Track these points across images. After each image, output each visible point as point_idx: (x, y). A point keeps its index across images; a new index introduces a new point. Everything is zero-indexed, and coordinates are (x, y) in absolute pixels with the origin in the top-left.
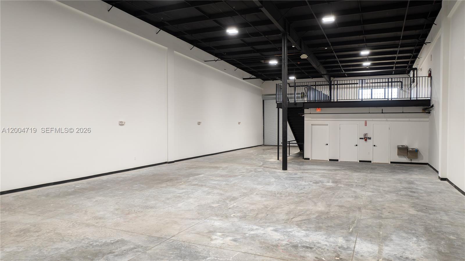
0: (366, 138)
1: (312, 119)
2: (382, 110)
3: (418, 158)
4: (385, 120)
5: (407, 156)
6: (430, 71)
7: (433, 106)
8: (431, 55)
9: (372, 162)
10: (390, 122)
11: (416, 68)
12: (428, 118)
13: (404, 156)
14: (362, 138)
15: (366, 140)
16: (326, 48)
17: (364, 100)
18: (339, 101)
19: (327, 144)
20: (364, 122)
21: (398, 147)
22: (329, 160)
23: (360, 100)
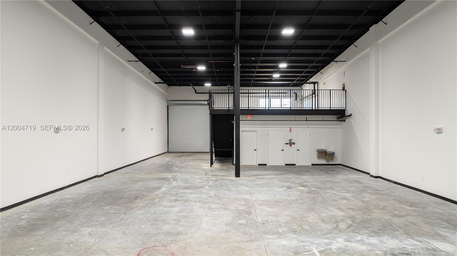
0: (291, 143)
2: (306, 118)
3: (333, 160)
4: (307, 126)
5: (325, 158)
6: (344, 85)
7: (351, 115)
8: (344, 72)
9: (296, 165)
10: (311, 128)
11: (317, 82)
12: (341, 125)
13: (322, 158)
14: (287, 144)
15: (291, 145)
16: (253, 58)
17: (292, 109)
18: (270, 109)
19: (255, 150)
20: (289, 128)
21: (317, 151)
22: (258, 165)
23: (289, 109)
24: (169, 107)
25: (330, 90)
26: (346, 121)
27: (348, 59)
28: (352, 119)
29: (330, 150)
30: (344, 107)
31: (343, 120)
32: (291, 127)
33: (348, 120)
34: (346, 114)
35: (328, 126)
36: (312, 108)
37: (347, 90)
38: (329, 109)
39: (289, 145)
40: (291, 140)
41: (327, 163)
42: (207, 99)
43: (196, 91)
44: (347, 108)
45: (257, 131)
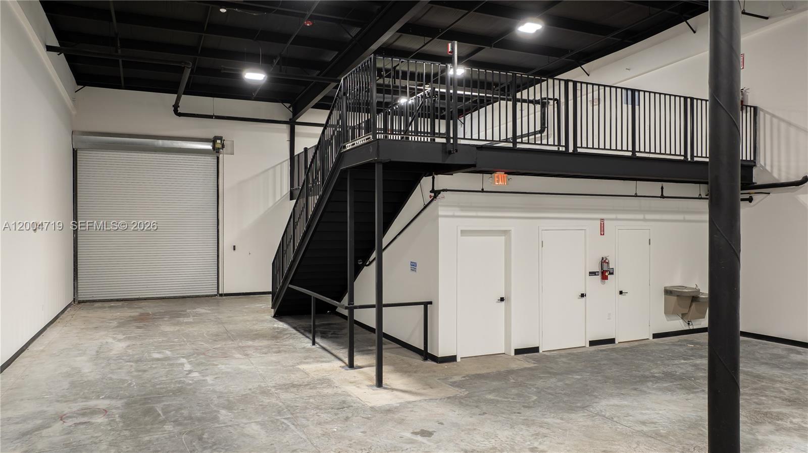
0: (604, 272)
1: (462, 210)
2: (662, 188)
4: (641, 216)
5: (682, 312)
7: (804, 181)
9: (616, 342)
10: (651, 223)
13: (677, 314)
14: (595, 273)
15: (604, 278)
17: (638, 155)
18: (579, 150)
19: (502, 299)
20: (599, 222)
21: (668, 292)
22: (513, 353)
23: (630, 154)
24: (79, 153)
26: (753, 202)
30: (752, 159)
31: (747, 196)
32: (602, 220)
34: (758, 178)
36: (685, 155)
39: (599, 277)
40: (604, 261)
41: (686, 328)
42: (211, 136)
43: (176, 107)
44: (761, 161)
45: (513, 233)
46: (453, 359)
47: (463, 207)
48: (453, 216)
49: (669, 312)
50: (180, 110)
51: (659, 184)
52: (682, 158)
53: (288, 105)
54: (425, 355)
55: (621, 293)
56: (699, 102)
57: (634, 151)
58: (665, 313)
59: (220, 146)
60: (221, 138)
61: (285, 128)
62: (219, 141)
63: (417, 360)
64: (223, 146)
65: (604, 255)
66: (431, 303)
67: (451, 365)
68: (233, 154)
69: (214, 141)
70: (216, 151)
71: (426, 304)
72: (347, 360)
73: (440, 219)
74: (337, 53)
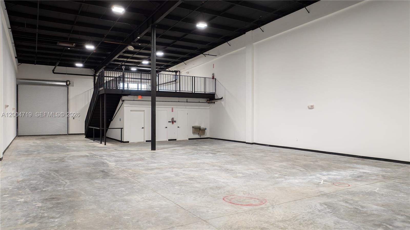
0: (173, 121)
2: (187, 100)
3: (204, 134)
4: (185, 107)
5: (198, 133)
6: (213, 74)
7: (222, 98)
8: (214, 64)
9: (177, 140)
10: (188, 109)
11: (179, 71)
12: (209, 106)
13: (196, 133)
14: (170, 122)
15: (173, 123)
16: (139, 44)
17: (177, 91)
18: (159, 90)
19: (143, 128)
20: (171, 108)
21: (193, 127)
22: (145, 141)
23: (175, 91)
24: (19, 86)
25: (205, 78)
26: (215, 104)
27: (219, 55)
28: (223, 101)
29: (203, 126)
30: (214, 92)
31: (214, 102)
32: (172, 108)
33: (217, 103)
34: (216, 98)
35: (200, 107)
37: (216, 78)
38: (204, 93)
39: (171, 123)
40: (173, 119)
41: (200, 137)
42: (66, 80)
43: (53, 71)
44: (217, 93)
45: (145, 111)
46: (128, 142)
47: (131, 104)
48: (128, 106)
49: (194, 133)
50: (55, 72)
51: (186, 98)
52: (191, 92)
53: (93, 69)
54: (121, 141)
55: (178, 127)
56: (197, 78)
57: (176, 90)
58: (193, 133)
59: (69, 84)
60: (69, 81)
61: (92, 77)
62: (68, 82)
63: (120, 143)
64: (70, 84)
65: (173, 117)
66: (123, 128)
67: (128, 143)
68: (73, 86)
69: (66, 82)
70: (67, 85)
71: (121, 129)
72: (100, 142)
73: (124, 107)
74: (106, 57)
